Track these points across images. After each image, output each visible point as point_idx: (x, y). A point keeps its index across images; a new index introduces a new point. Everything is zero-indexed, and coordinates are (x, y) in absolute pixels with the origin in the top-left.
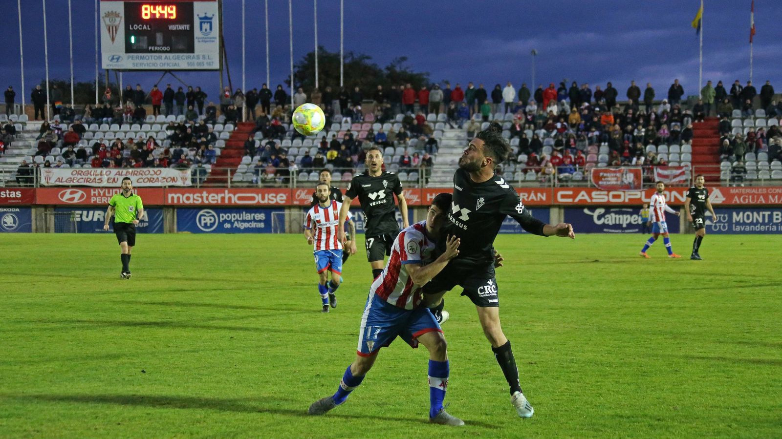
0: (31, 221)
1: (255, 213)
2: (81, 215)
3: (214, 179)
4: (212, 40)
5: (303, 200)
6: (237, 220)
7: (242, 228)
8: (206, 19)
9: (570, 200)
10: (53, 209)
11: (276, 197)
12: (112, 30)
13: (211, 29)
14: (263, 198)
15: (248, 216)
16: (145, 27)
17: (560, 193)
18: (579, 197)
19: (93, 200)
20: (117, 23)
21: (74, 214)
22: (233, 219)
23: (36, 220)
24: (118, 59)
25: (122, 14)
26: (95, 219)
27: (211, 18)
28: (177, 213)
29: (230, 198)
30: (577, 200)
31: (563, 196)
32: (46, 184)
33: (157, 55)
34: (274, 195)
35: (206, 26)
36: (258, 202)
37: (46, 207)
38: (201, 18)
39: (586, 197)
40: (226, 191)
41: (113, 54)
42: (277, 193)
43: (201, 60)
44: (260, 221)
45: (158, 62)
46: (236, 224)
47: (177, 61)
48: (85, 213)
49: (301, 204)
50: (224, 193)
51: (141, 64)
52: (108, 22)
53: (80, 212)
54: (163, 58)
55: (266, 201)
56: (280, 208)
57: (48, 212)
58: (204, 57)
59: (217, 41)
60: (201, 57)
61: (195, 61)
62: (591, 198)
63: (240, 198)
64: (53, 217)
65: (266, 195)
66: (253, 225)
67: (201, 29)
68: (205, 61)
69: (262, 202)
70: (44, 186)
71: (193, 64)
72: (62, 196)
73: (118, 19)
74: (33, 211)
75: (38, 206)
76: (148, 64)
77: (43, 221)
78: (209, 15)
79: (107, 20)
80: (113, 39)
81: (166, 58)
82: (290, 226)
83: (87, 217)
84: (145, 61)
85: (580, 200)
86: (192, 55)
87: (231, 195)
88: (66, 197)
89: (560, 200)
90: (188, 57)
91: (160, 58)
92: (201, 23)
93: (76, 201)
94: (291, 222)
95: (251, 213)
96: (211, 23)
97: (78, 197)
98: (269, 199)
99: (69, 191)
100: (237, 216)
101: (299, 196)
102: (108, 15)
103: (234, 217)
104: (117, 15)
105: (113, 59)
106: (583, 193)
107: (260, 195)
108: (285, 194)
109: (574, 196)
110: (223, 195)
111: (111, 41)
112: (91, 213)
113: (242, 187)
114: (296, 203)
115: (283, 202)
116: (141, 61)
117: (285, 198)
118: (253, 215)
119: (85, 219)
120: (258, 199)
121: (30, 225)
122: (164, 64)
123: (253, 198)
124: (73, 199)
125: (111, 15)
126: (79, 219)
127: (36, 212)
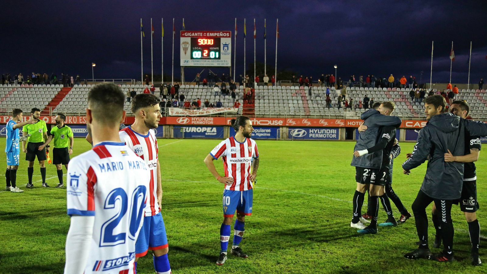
0: (162, 132)
1: (266, 129)
2: (186, 129)
3: (246, 113)
4: (228, 54)
5: (291, 124)
6: (258, 132)
7: (260, 136)
8: (226, 45)
9: (412, 126)
10: (173, 127)
11: (278, 122)
12: (185, 49)
13: (228, 49)
14: (272, 122)
15: (263, 131)
16: (199, 48)
17: (407, 123)
18: (416, 125)
19: (192, 122)
20: (187, 46)
21: (183, 129)
22: (256, 132)
23: (165, 132)
24: (187, 62)
25: (190, 43)
26: (192, 131)
27: (228, 45)
28: (230, 128)
29: (256, 122)
30: (414, 126)
31: (408, 124)
32: (171, 115)
33: (205, 60)
34: (277, 121)
35: (226, 48)
36: (270, 124)
37: (170, 125)
38: (223, 45)
39: (419, 125)
40: (255, 119)
41: (185, 60)
42: (278, 121)
43: (223, 63)
44: (268, 133)
45: (205, 63)
46: (257, 134)
47: (213, 63)
48: (187, 128)
49: (290, 125)
50: (254, 120)
51: (197, 64)
52: (184, 47)
53: (185, 128)
54: (207, 61)
55: (273, 124)
56: (278, 127)
57: (171, 128)
58: (225, 61)
59: (230, 54)
60: (223, 61)
61: (221, 63)
62: (421, 125)
63: (261, 122)
64: (173, 130)
65: (273, 121)
66: (265, 135)
67: (224, 49)
68: (225, 63)
69: (271, 124)
70: (170, 116)
71: (220, 64)
72: (179, 120)
73: (188, 45)
74: (164, 127)
75: (166, 125)
76: (200, 64)
77: (169, 132)
78: (227, 44)
79: (183, 45)
80: (185, 53)
81: (208, 61)
82: (282, 135)
83: (188, 130)
84: (199, 63)
85: (416, 126)
86: (219, 60)
87: (257, 121)
88: (180, 121)
89: (407, 126)
90: (218, 61)
91: (206, 61)
92: (224, 47)
93: (185, 123)
94: (283, 134)
95: (264, 129)
96: (228, 47)
97: (185, 121)
98: (274, 123)
99: (182, 118)
100: (258, 130)
101: (289, 122)
102: (184, 43)
103: (256, 131)
104: (188, 43)
105: (185, 62)
106: (417, 123)
107: (270, 121)
108: (282, 120)
109: (413, 124)
110: (253, 121)
111: (184, 54)
112: (190, 128)
113: (260, 117)
114: (287, 125)
115: (281, 124)
116: (197, 63)
117: (282, 122)
118: (265, 130)
119: (187, 131)
120: (270, 123)
121: (162, 134)
122: (207, 64)
123: (267, 122)
124: (183, 122)
125: (185, 43)
126: (185, 131)
127: (165, 128)
